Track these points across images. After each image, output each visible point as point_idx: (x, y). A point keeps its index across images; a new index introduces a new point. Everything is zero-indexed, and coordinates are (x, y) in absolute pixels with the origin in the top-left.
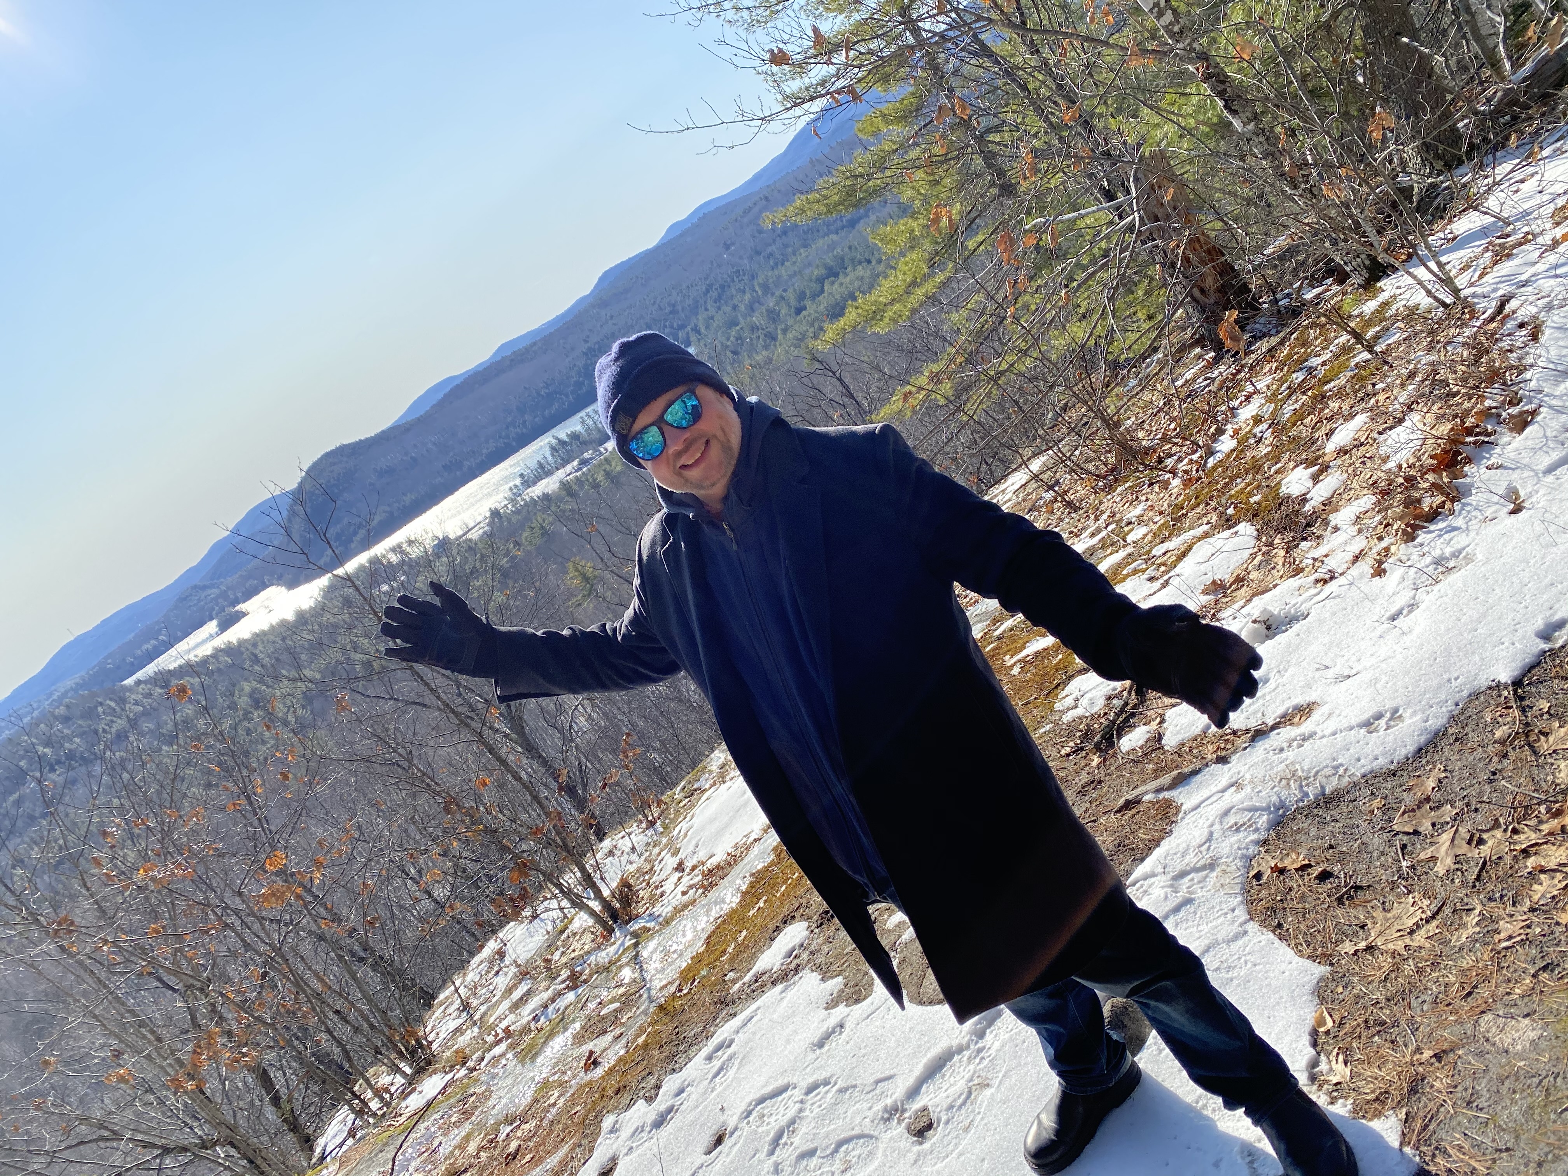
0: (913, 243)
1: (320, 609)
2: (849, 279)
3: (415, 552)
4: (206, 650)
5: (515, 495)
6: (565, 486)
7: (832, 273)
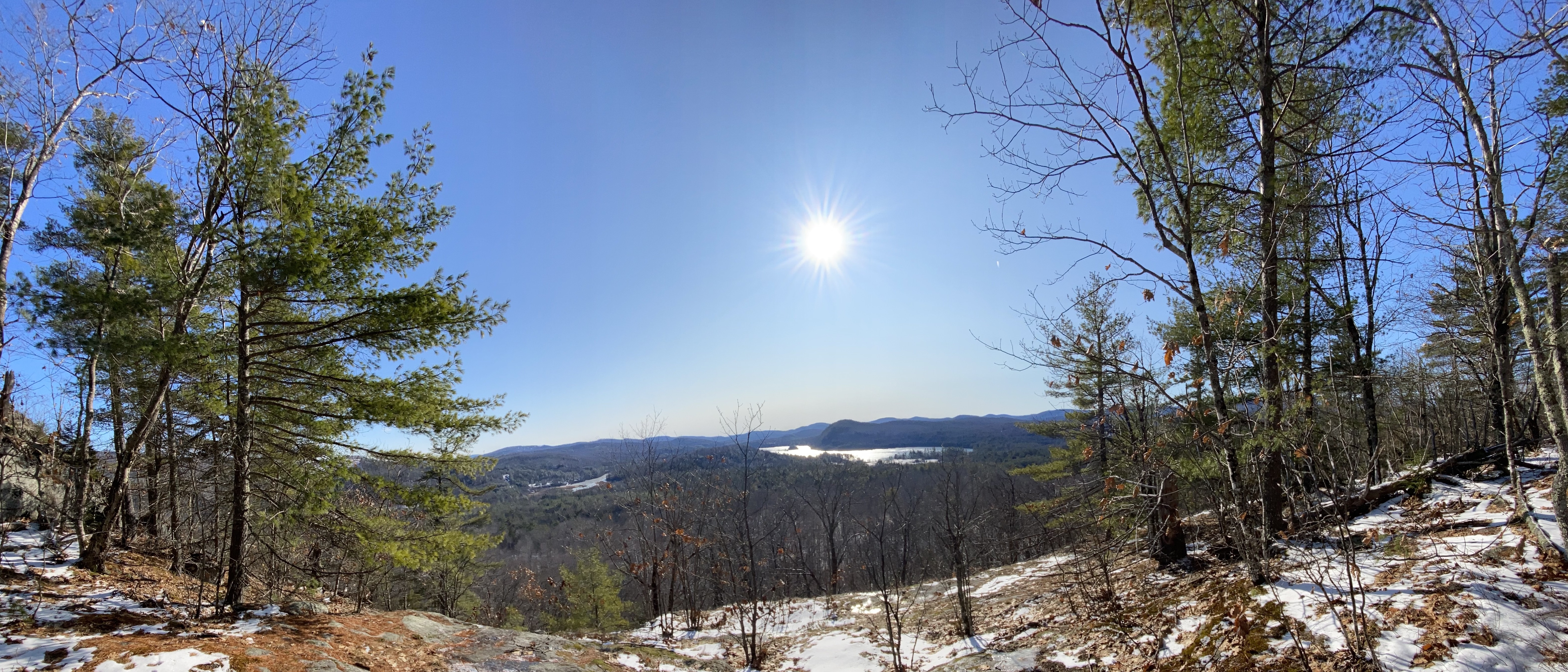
0: (1064, 458)
1: (816, 459)
2: (1035, 458)
3: (851, 459)
4: (781, 453)
5: (891, 458)
6: (907, 465)
7: (1031, 453)
